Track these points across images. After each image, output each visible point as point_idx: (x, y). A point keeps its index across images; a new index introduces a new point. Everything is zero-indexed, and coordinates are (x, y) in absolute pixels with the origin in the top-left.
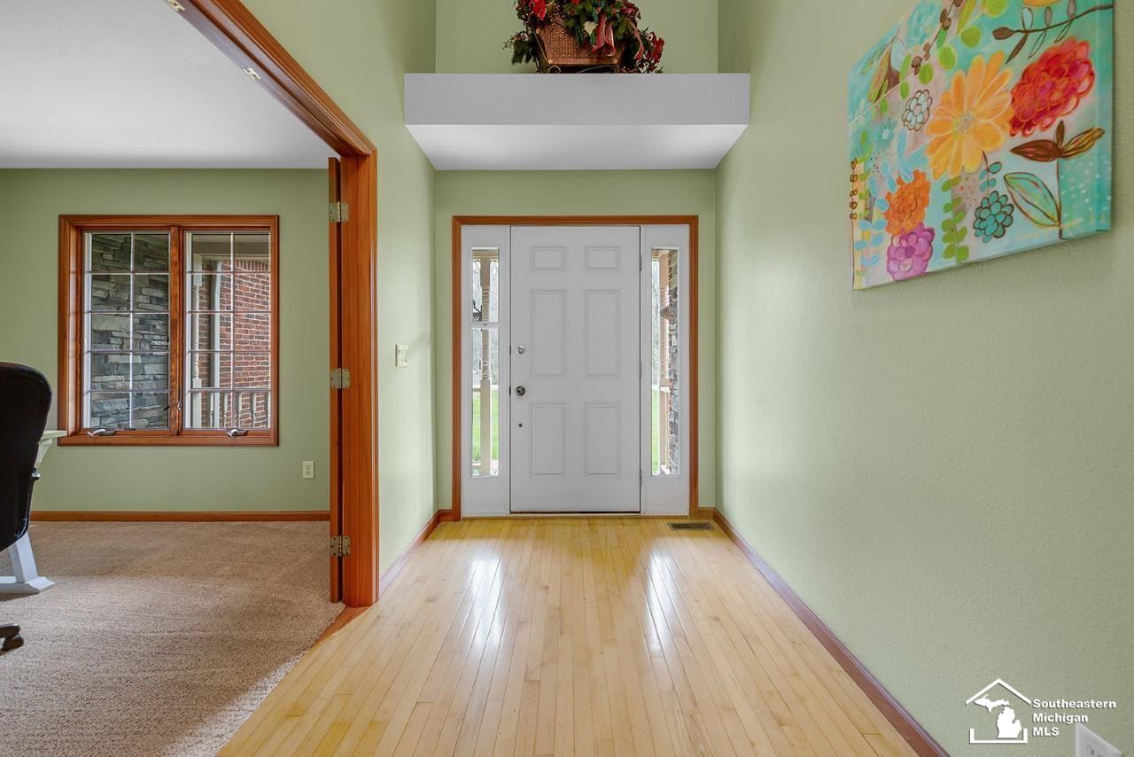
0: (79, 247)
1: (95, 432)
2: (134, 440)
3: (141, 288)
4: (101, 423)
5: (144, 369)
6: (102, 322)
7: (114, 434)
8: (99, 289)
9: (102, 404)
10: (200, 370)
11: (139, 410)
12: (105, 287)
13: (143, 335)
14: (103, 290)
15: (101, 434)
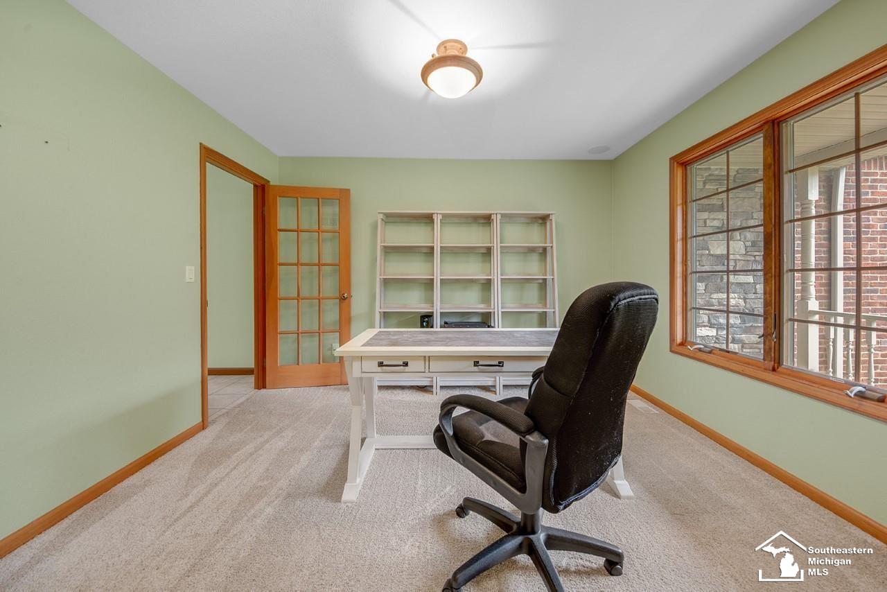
0: (684, 181)
1: (696, 347)
2: (727, 364)
3: (752, 213)
4: (717, 334)
5: (756, 289)
6: (717, 248)
7: (710, 352)
8: (714, 219)
9: (718, 317)
10: (817, 291)
11: (751, 326)
12: (720, 217)
13: (755, 256)
14: (718, 219)
15: (700, 350)
